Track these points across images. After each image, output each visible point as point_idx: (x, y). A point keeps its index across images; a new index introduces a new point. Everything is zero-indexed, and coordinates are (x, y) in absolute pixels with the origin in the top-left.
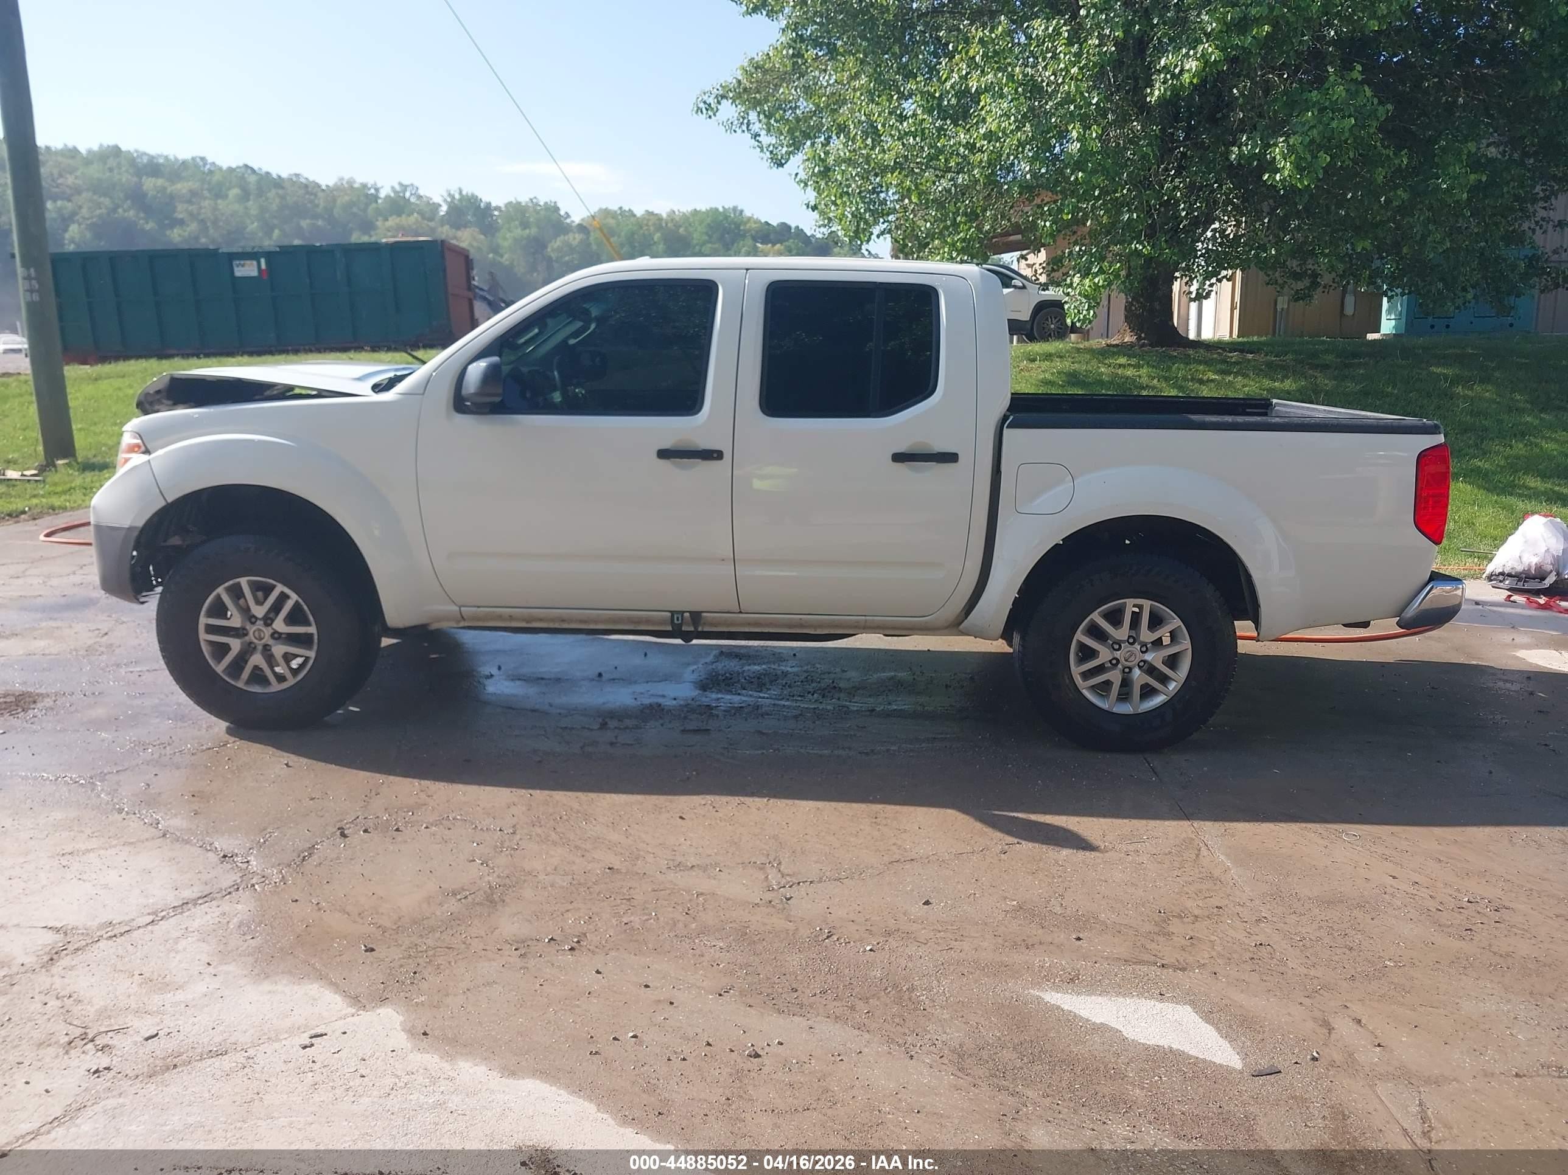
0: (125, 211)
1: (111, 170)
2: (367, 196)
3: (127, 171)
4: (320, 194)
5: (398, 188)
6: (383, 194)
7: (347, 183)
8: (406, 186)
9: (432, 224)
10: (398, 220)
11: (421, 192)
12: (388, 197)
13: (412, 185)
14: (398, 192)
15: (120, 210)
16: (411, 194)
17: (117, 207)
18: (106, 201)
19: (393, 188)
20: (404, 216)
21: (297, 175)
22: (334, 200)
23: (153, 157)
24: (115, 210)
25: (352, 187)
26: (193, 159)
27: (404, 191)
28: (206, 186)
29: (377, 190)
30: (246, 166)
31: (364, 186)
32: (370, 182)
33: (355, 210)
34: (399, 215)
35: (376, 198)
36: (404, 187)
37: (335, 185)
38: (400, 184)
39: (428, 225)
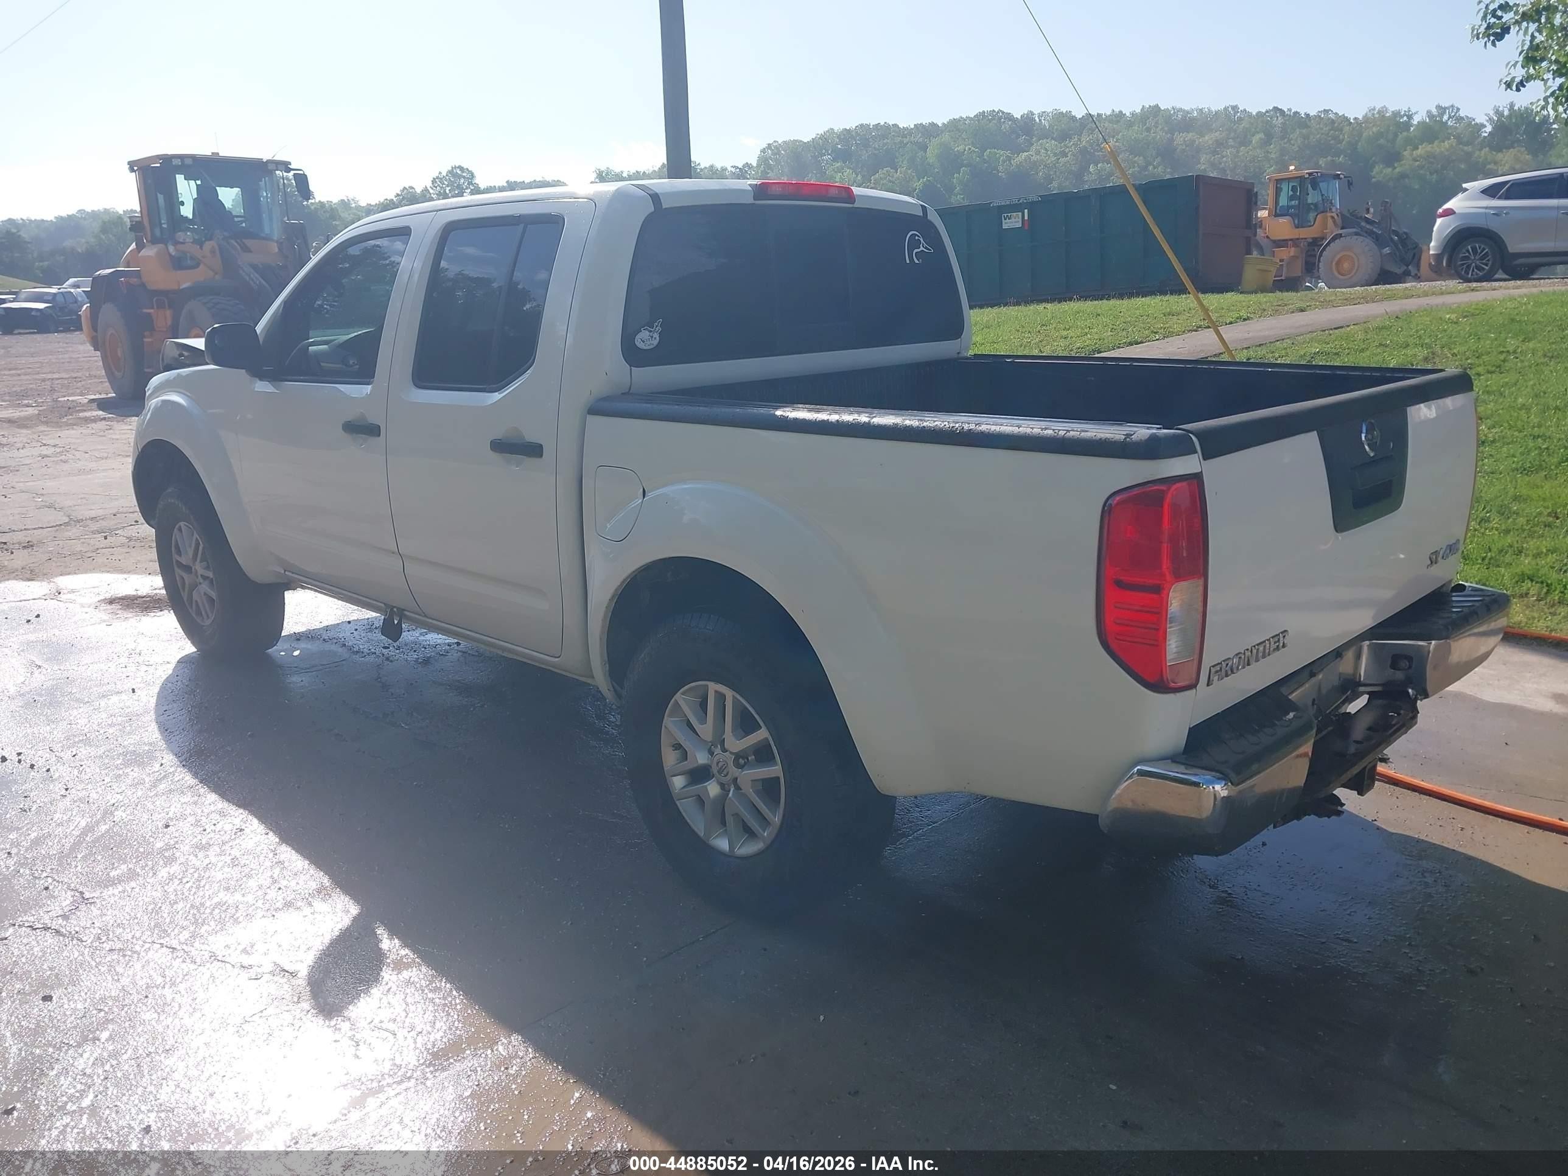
0: (1154, 168)
1: (1148, 130)
2: (1398, 125)
3: (1162, 129)
4: (1347, 129)
5: (1434, 111)
6: (1416, 120)
7: (1379, 112)
8: (1445, 108)
9: (1469, 149)
10: (1429, 148)
11: (1462, 114)
12: (1422, 123)
13: (1452, 106)
14: (1433, 116)
15: (1151, 168)
16: (1450, 117)
17: (1148, 164)
18: (1140, 160)
19: (1429, 112)
20: (1436, 142)
21: (1326, 111)
22: (1360, 135)
23: (1188, 112)
24: (1146, 168)
25: (1383, 116)
26: (1226, 109)
27: (1442, 115)
28: (1232, 135)
29: (1410, 117)
30: (1276, 109)
31: (1396, 114)
32: (1404, 109)
33: (1382, 141)
34: (1431, 142)
35: (1407, 125)
36: (1442, 110)
37: (1365, 117)
38: (1438, 107)
39: (1463, 150)
